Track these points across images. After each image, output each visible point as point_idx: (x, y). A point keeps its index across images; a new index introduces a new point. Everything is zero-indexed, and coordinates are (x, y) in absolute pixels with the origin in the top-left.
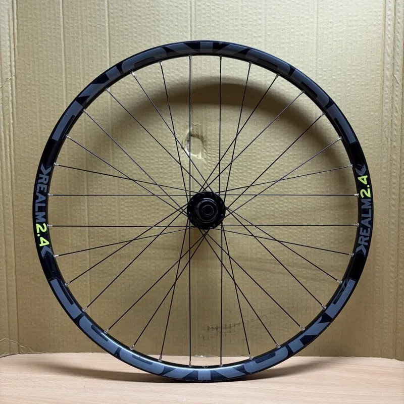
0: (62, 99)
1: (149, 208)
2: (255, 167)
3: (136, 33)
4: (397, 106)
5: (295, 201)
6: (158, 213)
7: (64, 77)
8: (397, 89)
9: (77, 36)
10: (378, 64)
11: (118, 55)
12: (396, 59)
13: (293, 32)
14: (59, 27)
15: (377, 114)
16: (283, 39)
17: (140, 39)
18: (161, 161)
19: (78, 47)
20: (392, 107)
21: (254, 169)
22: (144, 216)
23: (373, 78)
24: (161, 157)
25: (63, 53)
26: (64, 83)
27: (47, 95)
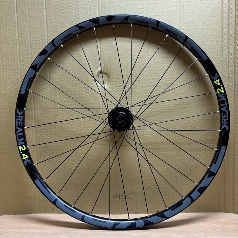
0: (16, 50)
3: (63, 7)
4: (231, 51)
5: (168, 113)
6: (80, 123)
7: (17, 37)
8: (231, 40)
9: (25, 9)
10: (219, 24)
11: (52, 21)
12: (230, 21)
13: (164, 5)
14: (13, 4)
15: (219, 57)
16: (158, 9)
17: (66, 11)
18: (81, 90)
19: (26, 16)
20: (229, 52)
21: (141, 93)
22: (71, 125)
23: (216, 33)
24: (81, 87)
25: (16, 20)
26: (18, 40)
27: (6, 48)
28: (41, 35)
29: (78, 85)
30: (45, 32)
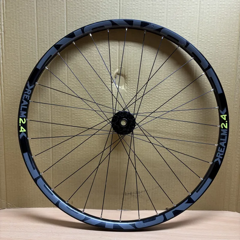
0: (35, 48)
1: (90, 119)
2: (157, 95)
3: (84, 6)
5: (181, 117)
7: (36, 34)
9: (45, 6)
10: (236, 33)
11: (72, 20)
13: (184, 10)
15: (234, 64)
16: (178, 14)
18: (98, 90)
19: (46, 14)
21: (157, 96)
23: (233, 42)
25: (36, 17)
26: (37, 38)
27: (25, 45)
28: (61, 33)
29: (96, 85)
30: (64, 31)
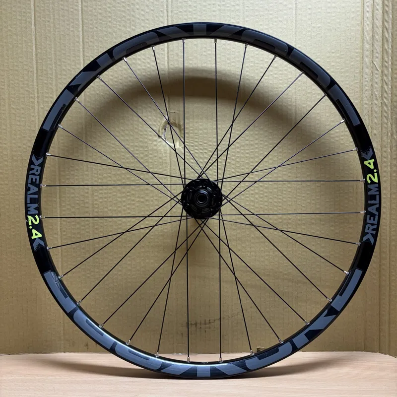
0: (33, 85)
1: (124, 199)
3: (110, 17)
4: (376, 93)
5: (275, 190)
6: (134, 204)
7: (34, 63)
8: (377, 76)
9: (48, 20)
10: (357, 51)
11: (92, 40)
12: (375, 46)
13: (272, 18)
14: (29, 11)
16: (261, 25)
17: (114, 24)
18: (137, 150)
19: (49, 31)
20: (372, 95)
21: (233, 158)
22: (119, 207)
23: (353, 65)
24: (136, 146)
25: (33, 37)
26: (35, 68)
27: (16, 81)
28: (73, 60)
29: (132, 142)
30: (79, 56)
